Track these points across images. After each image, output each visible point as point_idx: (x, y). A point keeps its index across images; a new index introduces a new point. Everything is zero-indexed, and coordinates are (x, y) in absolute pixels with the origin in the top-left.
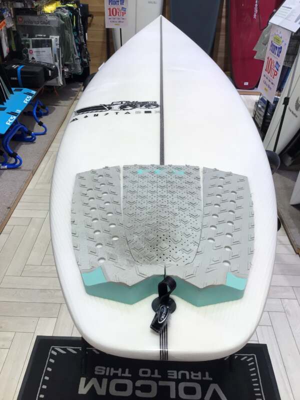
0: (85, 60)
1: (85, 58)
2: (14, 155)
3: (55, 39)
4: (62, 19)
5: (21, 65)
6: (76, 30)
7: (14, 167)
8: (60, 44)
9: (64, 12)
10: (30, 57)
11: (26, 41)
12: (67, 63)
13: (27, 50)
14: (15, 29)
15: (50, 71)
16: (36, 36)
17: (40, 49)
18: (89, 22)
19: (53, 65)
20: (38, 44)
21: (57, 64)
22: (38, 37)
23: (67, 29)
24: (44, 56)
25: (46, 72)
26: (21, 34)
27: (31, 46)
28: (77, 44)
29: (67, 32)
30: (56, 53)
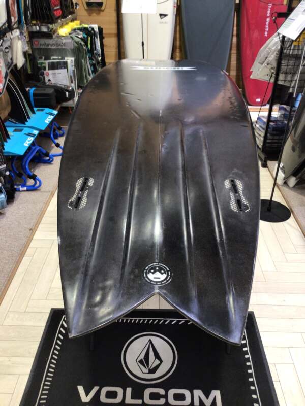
2: (34, 177)
3: (70, 60)
6: (90, 51)
7: (33, 189)
8: (75, 66)
9: (80, 34)
10: (46, 80)
11: (42, 63)
12: (83, 85)
13: (43, 73)
14: (30, 52)
15: (67, 93)
16: (52, 58)
17: (56, 71)
19: (68, 87)
20: (53, 66)
21: (73, 85)
22: (54, 59)
24: (60, 78)
25: (64, 94)
26: (37, 56)
27: (47, 68)
28: (91, 65)
30: (72, 75)
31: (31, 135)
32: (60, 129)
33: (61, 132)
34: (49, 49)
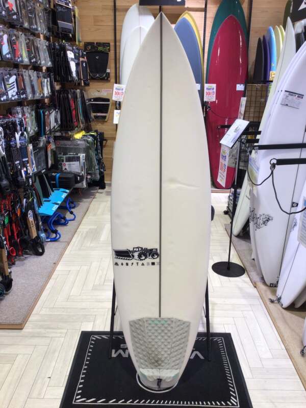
0: (102, 170)
1: (101, 168)
2: (56, 232)
3: (82, 156)
4: (88, 143)
5: (58, 173)
6: (96, 150)
7: (55, 240)
8: (85, 159)
9: (89, 138)
10: (64, 169)
11: (61, 157)
12: (89, 172)
13: (62, 164)
14: (55, 150)
15: (79, 178)
16: (69, 154)
17: (71, 163)
18: (104, 144)
19: (79, 173)
20: (69, 160)
21: (83, 172)
22: (70, 155)
23: (91, 149)
24: (74, 167)
25: (76, 178)
26: (58, 152)
27: (65, 161)
28: (97, 160)
29: (90, 151)
30: (83, 165)
31: (57, 204)
32: (72, 203)
33: (73, 205)
34: (68, 148)
